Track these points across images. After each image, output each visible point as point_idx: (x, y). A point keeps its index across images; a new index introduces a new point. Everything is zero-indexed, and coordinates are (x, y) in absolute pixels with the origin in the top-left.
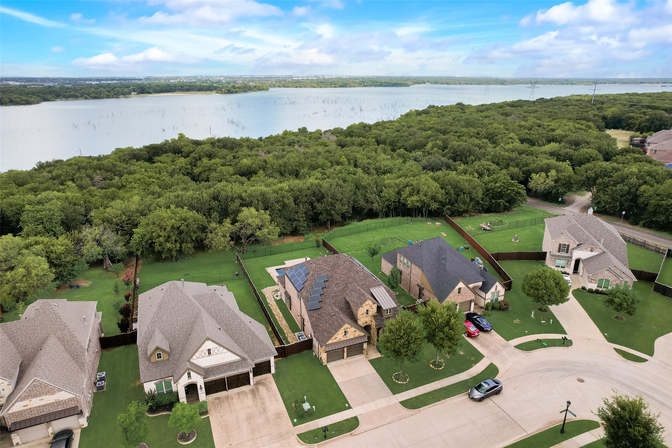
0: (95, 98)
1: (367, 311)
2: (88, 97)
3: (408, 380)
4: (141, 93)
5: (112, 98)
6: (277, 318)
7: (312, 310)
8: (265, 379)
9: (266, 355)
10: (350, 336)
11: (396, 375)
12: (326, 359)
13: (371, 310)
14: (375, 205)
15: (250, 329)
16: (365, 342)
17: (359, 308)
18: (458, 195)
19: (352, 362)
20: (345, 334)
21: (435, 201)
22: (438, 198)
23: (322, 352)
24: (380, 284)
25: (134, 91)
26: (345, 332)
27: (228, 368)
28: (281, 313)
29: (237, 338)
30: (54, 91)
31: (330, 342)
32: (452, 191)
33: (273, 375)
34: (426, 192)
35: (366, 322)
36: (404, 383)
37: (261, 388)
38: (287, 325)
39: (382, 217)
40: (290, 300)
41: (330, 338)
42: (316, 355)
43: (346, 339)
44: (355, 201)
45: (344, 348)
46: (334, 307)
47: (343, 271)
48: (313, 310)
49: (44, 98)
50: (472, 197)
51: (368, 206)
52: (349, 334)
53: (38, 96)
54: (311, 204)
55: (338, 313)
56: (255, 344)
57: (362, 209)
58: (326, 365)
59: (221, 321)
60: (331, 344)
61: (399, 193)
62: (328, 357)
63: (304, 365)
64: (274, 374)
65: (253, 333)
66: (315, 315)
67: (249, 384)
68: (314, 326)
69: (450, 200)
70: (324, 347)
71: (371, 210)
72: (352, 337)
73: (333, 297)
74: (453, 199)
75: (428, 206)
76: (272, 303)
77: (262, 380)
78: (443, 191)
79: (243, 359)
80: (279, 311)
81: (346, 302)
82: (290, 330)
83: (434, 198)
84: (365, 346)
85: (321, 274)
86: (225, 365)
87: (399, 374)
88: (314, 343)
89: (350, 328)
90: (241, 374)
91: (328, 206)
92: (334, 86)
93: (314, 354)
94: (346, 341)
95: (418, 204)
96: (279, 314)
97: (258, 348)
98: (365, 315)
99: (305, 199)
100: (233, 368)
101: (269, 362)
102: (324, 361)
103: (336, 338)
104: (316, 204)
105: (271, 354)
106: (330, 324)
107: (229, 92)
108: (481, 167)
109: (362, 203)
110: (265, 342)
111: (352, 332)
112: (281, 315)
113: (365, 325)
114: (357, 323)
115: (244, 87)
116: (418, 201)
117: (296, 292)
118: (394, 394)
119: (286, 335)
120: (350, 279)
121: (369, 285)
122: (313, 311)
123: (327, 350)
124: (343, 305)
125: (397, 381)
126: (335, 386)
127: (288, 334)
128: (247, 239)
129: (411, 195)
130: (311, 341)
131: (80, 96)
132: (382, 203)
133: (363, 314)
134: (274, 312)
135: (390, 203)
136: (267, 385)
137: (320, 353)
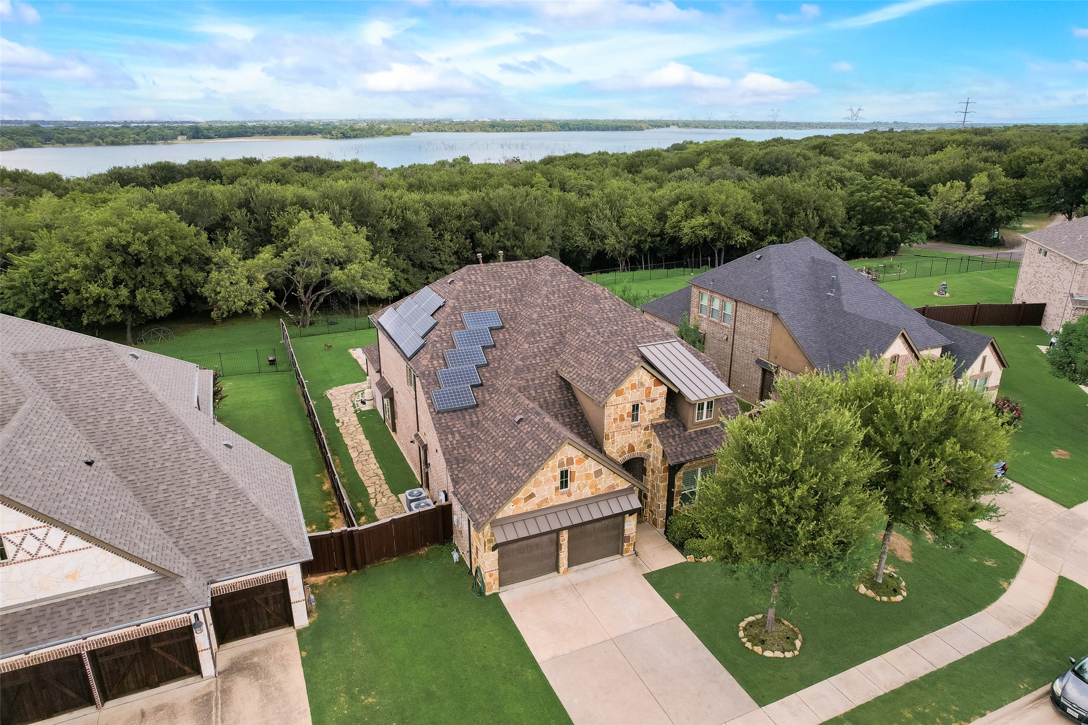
0: (113, 143)
1: (635, 408)
2: (101, 141)
3: (798, 643)
4: (194, 137)
5: (143, 144)
6: (354, 455)
7: (448, 412)
8: (266, 651)
9: (266, 560)
10: (580, 489)
11: (751, 624)
12: (496, 574)
13: (648, 406)
14: (611, 241)
15: (215, 467)
16: (631, 513)
17: (608, 395)
18: (792, 215)
19: (587, 583)
20: (564, 484)
21: (743, 227)
22: (749, 220)
23: (481, 548)
24: (668, 334)
25: (182, 134)
26: (564, 474)
27: (90, 614)
28: (367, 442)
29: (160, 496)
30: (41, 132)
31: (509, 510)
32: (778, 206)
33: (299, 633)
34: (724, 205)
35: (632, 448)
36: (789, 655)
37: (243, 687)
38: (380, 472)
39: (624, 270)
40: (392, 400)
41: (508, 496)
42: (461, 558)
43: (565, 499)
44: (566, 238)
45: (558, 532)
46: (522, 399)
47: (549, 300)
48: (454, 411)
49: (22, 142)
50: (825, 216)
51: (597, 245)
52: (576, 483)
53: (12, 139)
54: (471, 235)
55: (538, 414)
56: (226, 520)
57: (582, 253)
58: (496, 595)
59: (110, 438)
60: (512, 520)
61: (662, 217)
62: (503, 567)
63: (420, 595)
64: (305, 629)
65: (226, 479)
66: (459, 425)
67: (197, 670)
68: (454, 461)
69: (775, 225)
70: (487, 528)
71: (601, 254)
72: (587, 493)
73: (518, 371)
74: (781, 222)
75: (729, 238)
76: (346, 419)
77: (254, 653)
78: (759, 207)
79: (166, 576)
80: (363, 437)
81: (560, 387)
82: (386, 486)
83: (740, 220)
84: (630, 525)
85: (480, 308)
86: (78, 601)
87: (762, 624)
88: (455, 518)
89: (580, 461)
90: (158, 637)
91: (508, 240)
92: (519, 129)
93: (455, 556)
94: (565, 507)
95: (706, 232)
96: (360, 444)
97: (239, 533)
98: (628, 421)
99: (456, 223)
100: (115, 614)
101: (283, 585)
102: (487, 579)
103: (532, 496)
104: (480, 234)
105: (288, 555)
106: (509, 451)
107: (345, 136)
108: (825, 175)
109: (581, 240)
110: (267, 513)
111: (588, 476)
112: (367, 446)
113: (627, 456)
114: (601, 451)
115: (370, 129)
116: (705, 227)
117: (403, 363)
118: (762, 701)
119: (373, 502)
120: (573, 322)
121: (634, 336)
122: (454, 415)
123: (500, 539)
124: (552, 394)
125: (758, 649)
126: (530, 675)
127: (379, 496)
128: (313, 292)
129: (687, 216)
130: (445, 512)
131: (88, 141)
132: (625, 238)
133: (622, 419)
134: (347, 441)
135: (643, 238)
136: (268, 676)
137: (474, 551)
